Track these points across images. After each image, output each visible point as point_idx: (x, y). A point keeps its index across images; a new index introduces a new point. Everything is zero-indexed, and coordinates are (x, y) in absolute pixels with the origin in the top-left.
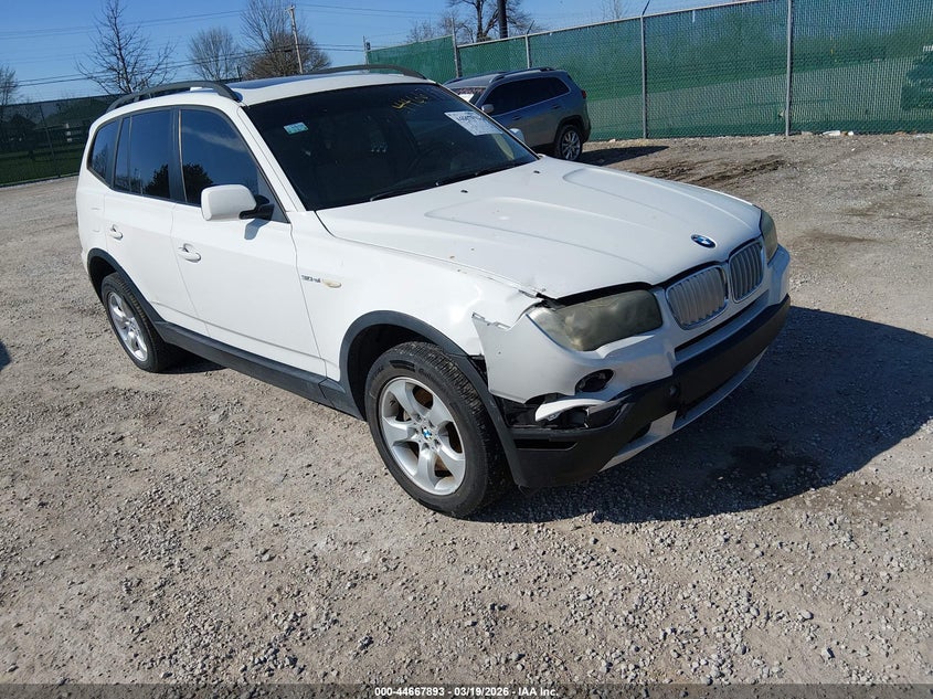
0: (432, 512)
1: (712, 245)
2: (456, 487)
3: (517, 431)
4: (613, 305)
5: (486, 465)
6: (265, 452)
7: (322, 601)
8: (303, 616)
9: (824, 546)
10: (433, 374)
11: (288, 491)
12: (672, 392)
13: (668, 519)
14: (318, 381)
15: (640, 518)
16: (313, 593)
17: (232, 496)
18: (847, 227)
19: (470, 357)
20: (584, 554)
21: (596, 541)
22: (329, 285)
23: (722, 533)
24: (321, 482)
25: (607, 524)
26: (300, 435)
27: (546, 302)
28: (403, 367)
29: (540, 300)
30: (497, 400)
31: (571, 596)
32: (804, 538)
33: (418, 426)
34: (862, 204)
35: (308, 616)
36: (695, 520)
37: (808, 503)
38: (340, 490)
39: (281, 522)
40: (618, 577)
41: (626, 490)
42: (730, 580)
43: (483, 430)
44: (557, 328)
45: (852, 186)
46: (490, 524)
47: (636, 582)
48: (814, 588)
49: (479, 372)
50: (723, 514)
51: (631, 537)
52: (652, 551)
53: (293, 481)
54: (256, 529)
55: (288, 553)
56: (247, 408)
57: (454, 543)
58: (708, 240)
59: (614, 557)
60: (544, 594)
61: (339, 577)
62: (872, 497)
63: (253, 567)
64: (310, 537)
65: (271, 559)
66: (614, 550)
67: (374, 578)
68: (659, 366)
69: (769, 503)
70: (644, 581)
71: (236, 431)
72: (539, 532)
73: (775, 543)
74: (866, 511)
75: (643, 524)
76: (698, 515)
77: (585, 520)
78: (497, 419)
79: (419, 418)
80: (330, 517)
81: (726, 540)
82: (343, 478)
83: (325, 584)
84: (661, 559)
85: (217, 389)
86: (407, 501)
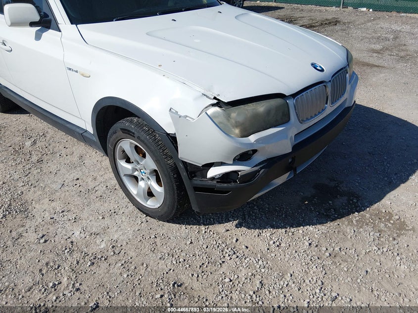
0: (145, 215)
1: (322, 70)
2: (159, 205)
3: (196, 182)
4: (261, 107)
5: (176, 197)
6: (53, 168)
7: (71, 274)
8: (59, 284)
9: (364, 252)
10: (146, 141)
11: (63, 195)
12: (290, 161)
13: (278, 228)
14: (81, 132)
15: (262, 227)
16: (67, 268)
17: (29, 196)
18: (371, 58)
19: (168, 134)
20: (230, 249)
21: (237, 240)
22: (82, 75)
23: (307, 239)
24: (83, 191)
25: (244, 229)
26: (75, 159)
27: (219, 104)
28: (128, 133)
29: (215, 101)
30: (185, 163)
31: (221, 279)
32: (353, 245)
33: (138, 167)
34: (378, 47)
35: (62, 284)
36: (292, 230)
37: (354, 222)
38: (93, 197)
39: (55, 216)
40: (248, 267)
41: (255, 207)
42: (312, 272)
43: (175, 178)
44: (225, 121)
45: (373, 37)
46: (178, 225)
47: (259, 270)
48: (359, 281)
49: (173, 144)
50: (308, 226)
51: (257, 239)
52: (268, 249)
53: (67, 188)
54: (40, 220)
55: (56, 239)
56: (48, 138)
57: (156, 237)
58: (320, 67)
59: (246, 252)
60: (205, 277)
61: (84, 257)
62: (389, 220)
63: (34, 247)
64: (71, 228)
65: (46, 241)
66: (247, 247)
67: (105, 259)
68: (285, 147)
69: (333, 220)
70: (263, 270)
71: (39, 153)
72: (205, 232)
73: (337, 249)
74: (385, 229)
75: (264, 231)
76: (294, 226)
77: (231, 225)
78: (184, 174)
79: (138, 163)
80: (85, 215)
81: (310, 244)
82: (97, 188)
83: (75, 262)
84: (273, 255)
85: (33, 125)
86: (131, 207)
